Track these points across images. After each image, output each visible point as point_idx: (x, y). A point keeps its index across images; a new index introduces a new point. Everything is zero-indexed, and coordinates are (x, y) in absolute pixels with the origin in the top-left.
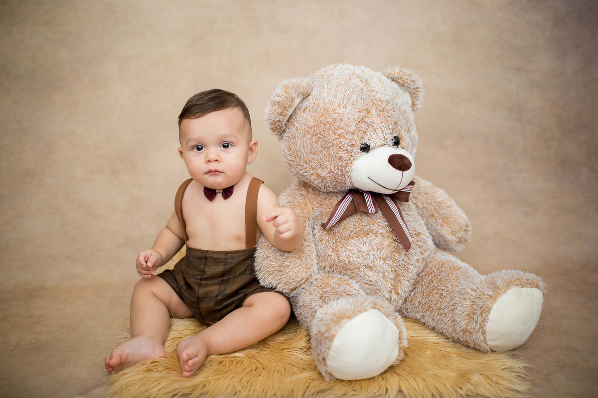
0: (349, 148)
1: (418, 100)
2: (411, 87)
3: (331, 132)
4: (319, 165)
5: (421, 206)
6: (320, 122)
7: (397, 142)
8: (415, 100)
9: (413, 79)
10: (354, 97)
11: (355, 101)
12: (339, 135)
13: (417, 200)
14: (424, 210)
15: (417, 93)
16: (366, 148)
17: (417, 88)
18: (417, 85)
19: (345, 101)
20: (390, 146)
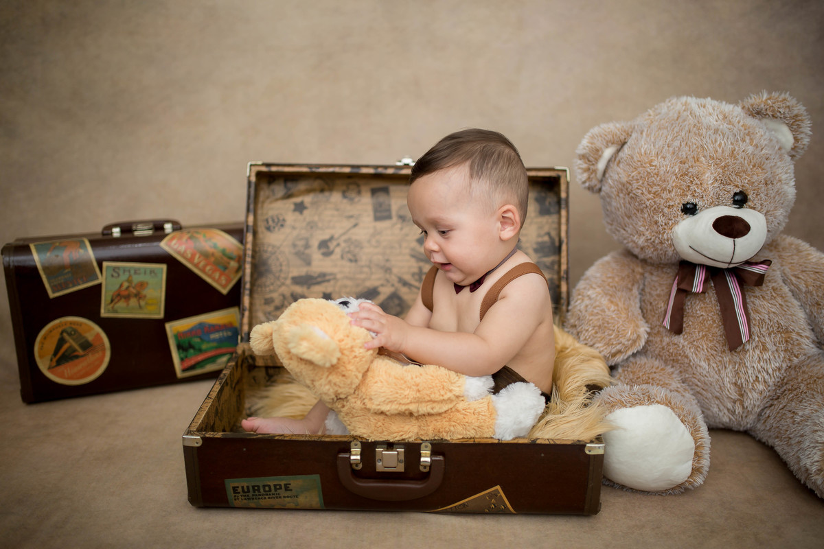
0: (666, 210)
1: (802, 132)
2: (787, 115)
3: (644, 190)
4: (635, 232)
5: (804, 290)
6: (633, 177)
7: (741, 200)
8: (798, 133)
9: (788, 104)
10: (677, 143)
11: (677, 149)
12: (654, 194)
13: (799, 280)
14: (809, 295)
15: (797, 122)
16: (690, 210)
17: (796, 116)
18: (796, 112)
19: (664, 150)
20: (729, 206)
